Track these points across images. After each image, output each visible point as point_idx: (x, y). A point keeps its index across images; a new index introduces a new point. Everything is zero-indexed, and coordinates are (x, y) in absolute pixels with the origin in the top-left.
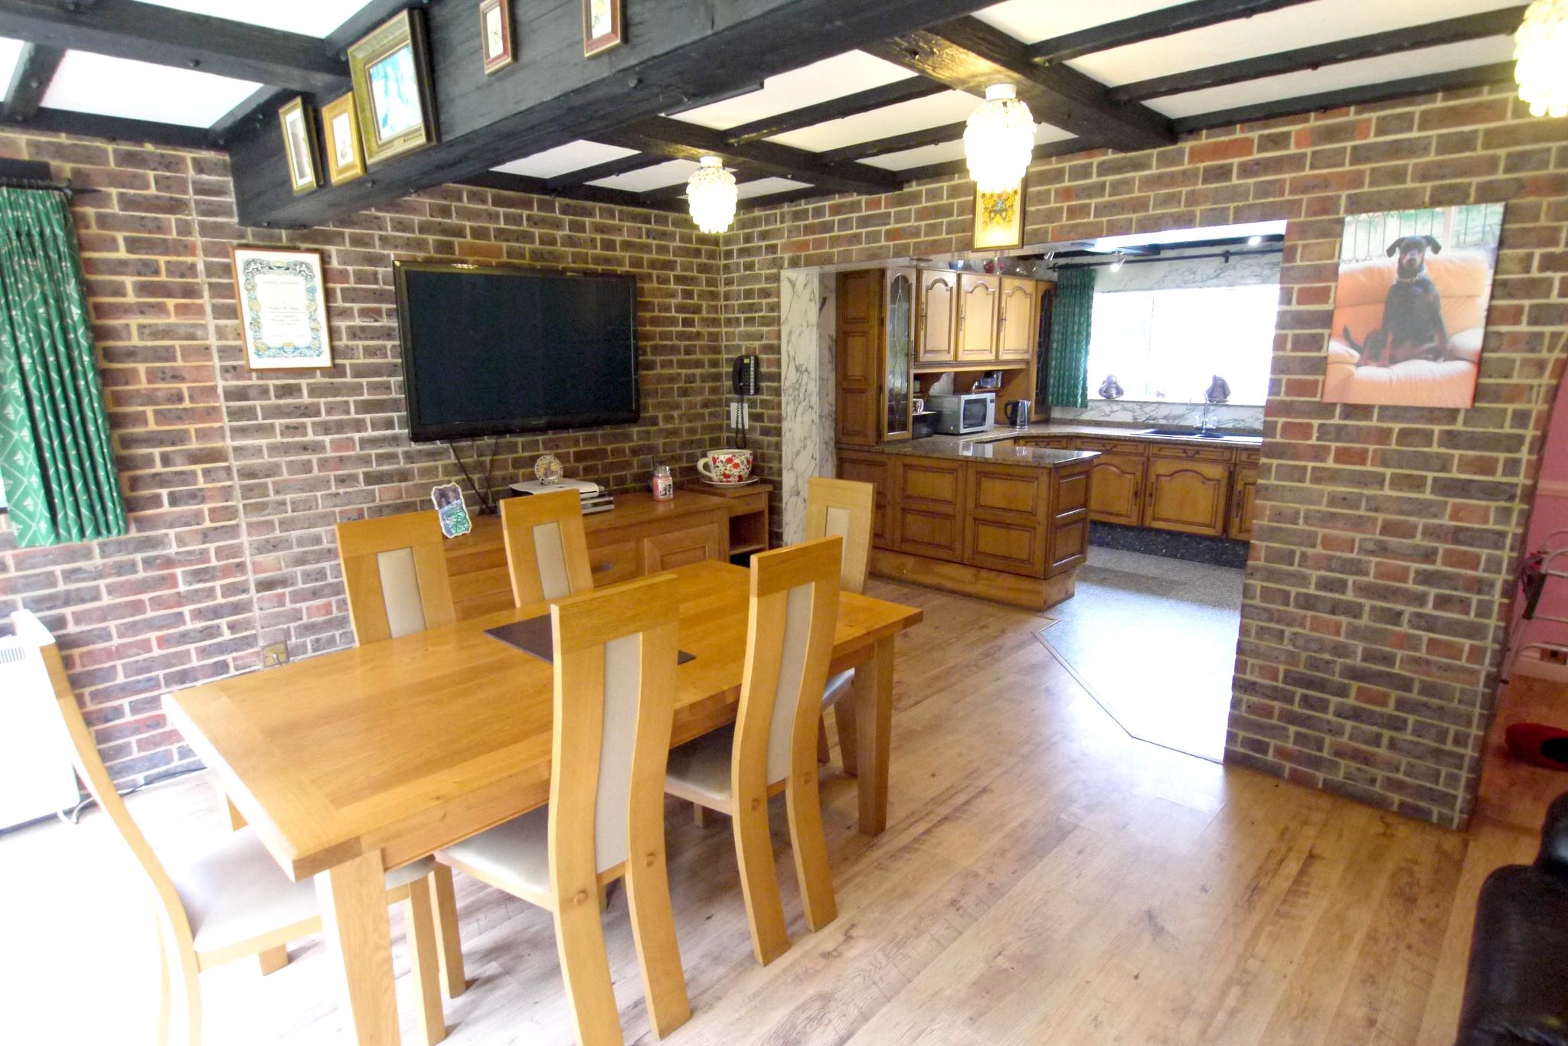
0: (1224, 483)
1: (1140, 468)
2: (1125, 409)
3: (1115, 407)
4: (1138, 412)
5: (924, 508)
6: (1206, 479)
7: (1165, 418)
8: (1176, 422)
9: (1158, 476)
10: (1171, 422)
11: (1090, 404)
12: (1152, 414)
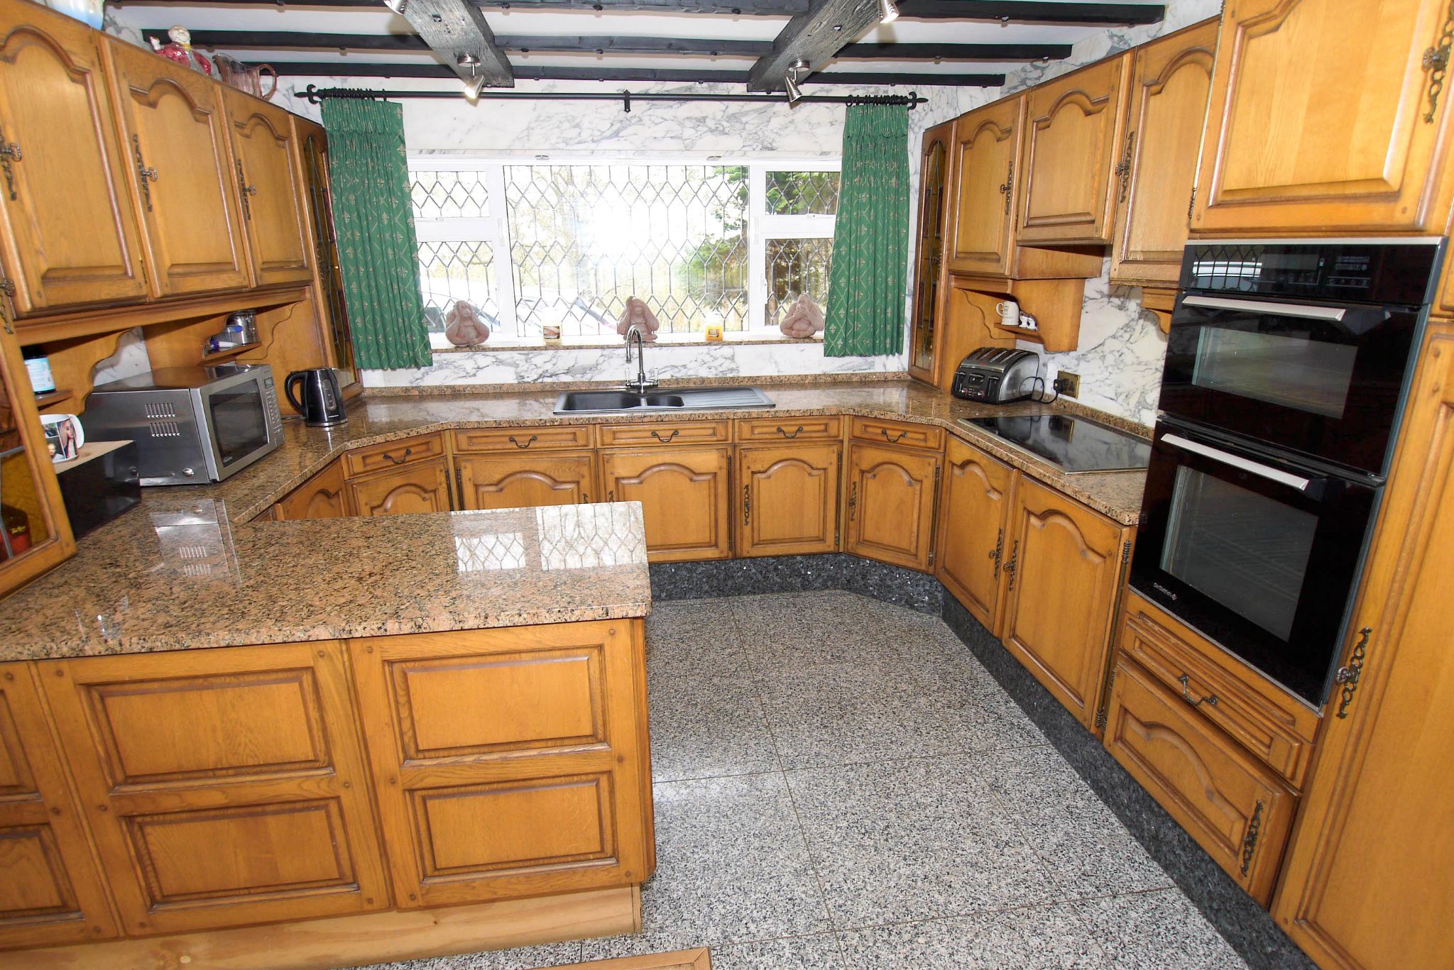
0: (722, 476)
1: (585, 470)
2: (499, 362)
3: (481, 359)
4: (523, 366)
5: (217, 798)
6: (693, 473)
7: (568, 372)
8: (586, 378)
9: (617, 479)
10: (578, 378)
11: (435, 357)
12: (549, 366)
